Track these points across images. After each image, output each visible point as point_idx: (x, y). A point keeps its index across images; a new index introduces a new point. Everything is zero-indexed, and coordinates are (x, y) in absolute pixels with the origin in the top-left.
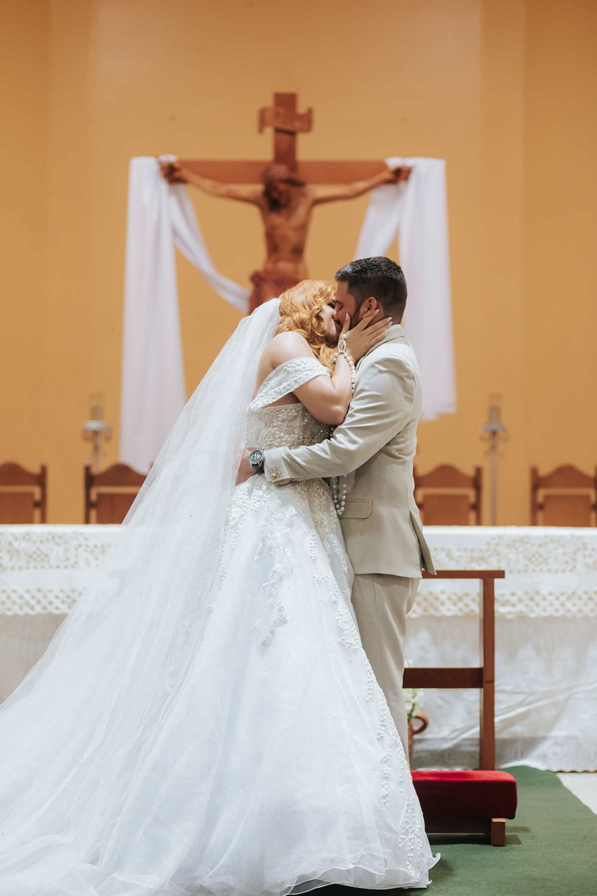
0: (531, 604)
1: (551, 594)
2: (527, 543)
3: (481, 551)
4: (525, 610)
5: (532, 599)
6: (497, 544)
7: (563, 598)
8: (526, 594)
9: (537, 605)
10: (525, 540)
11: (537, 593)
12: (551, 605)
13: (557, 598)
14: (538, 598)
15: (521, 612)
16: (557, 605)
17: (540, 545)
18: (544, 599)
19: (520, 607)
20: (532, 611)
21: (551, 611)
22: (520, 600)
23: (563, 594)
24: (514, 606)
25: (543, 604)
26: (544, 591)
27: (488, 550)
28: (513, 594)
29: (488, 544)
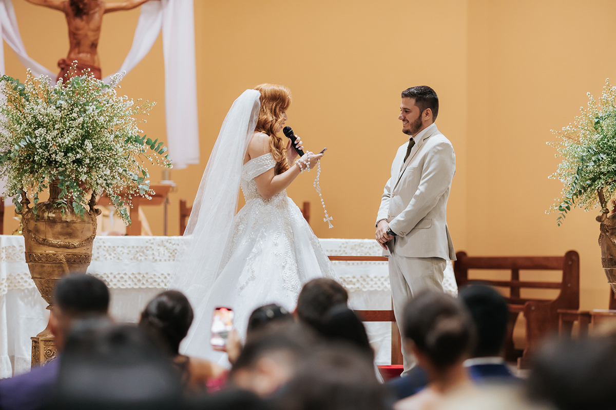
0: (364, 283)
1: (375, 277)
2: (362, 246)
3: (336, 251)
4: (360, 287)
5: (364, 280)
6: (346, 247)
7: (382, 280)
8: (361, 277)
9: (368, 284)
10: (361, 245)
11: (368, 277)
12: (376, 284)
13: (379, 280)
14: (368, 280)
15: (358, 288)
16: (379, 283)
17: (370, 248)
18: (372, 280)
19: (358, 285)
20: (364, 287)
21: (375, 287)
22: (358, 281)
23: (382, 277)
24: (354, 284)
25: (371, 283)
26: (372, 276)
27: (340, 251)
28: (354, 277)
29: (340, 247)
